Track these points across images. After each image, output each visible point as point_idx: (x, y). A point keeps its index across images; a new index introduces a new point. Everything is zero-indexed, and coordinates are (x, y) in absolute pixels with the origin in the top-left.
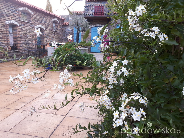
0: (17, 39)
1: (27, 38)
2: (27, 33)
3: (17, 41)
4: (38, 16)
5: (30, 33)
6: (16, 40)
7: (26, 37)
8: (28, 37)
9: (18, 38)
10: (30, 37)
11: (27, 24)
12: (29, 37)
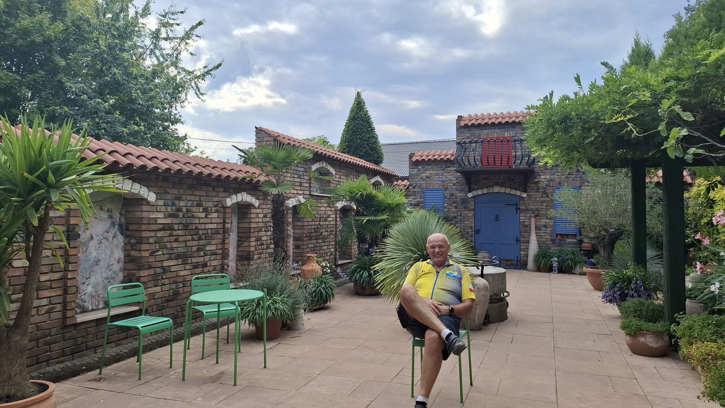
0: (303, 241)
1: (321, 237)
2: (321, 223)
3: (301, 247)
4: (342, 177)
5: (327, 223)
6: (299, 243)
7: (318, 234)
8: (321, 234)
9: (305, 239)
10: (326, 233)
11: (323, 201)
12: (324, 234)
